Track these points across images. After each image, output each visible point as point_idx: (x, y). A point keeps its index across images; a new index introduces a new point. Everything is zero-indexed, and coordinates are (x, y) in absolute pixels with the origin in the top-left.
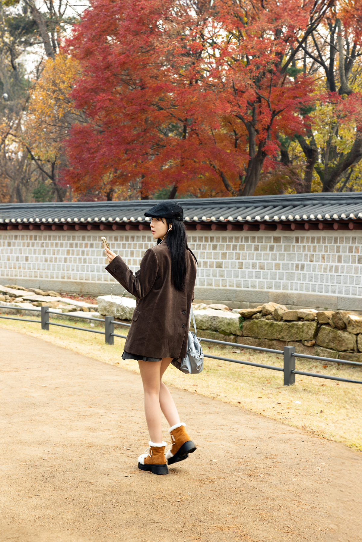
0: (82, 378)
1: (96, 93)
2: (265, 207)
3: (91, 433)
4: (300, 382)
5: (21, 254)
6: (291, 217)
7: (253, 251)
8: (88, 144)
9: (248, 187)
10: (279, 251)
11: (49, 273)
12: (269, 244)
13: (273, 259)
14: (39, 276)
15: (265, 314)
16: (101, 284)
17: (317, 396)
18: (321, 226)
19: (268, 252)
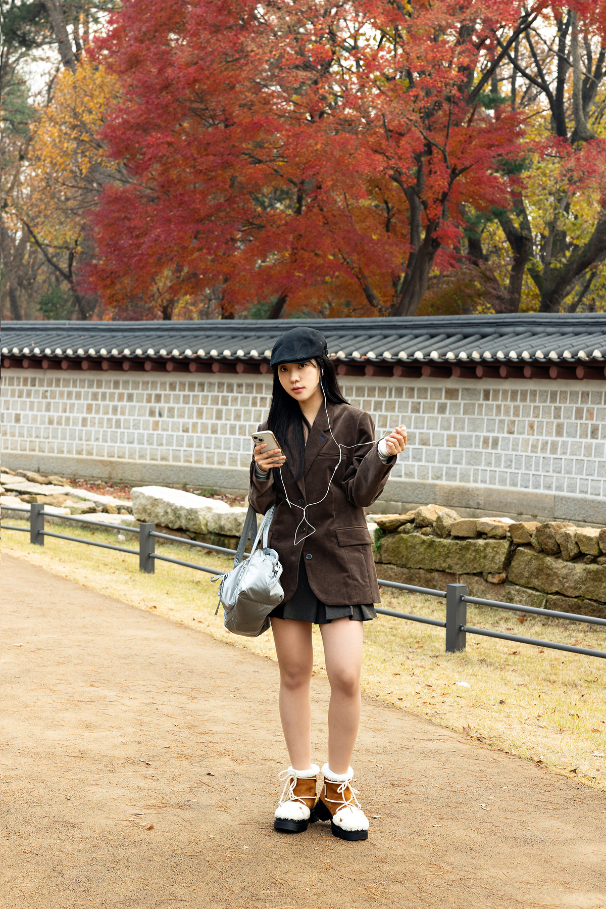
0: (86, 633)
1: (146, 131)
2: (432, 336)
3: (87, 734)
4: (475, 646)
5: (8, 409)
6: (476, 355)
7: (409, 413)
8: (129, 220)
9: (406, 301)
10: (454, 413)
11: (56, 443)
12: (437, 402)
13: (443, 428)
14: (37, 449)
15: (420, 524)
16: (144, 466)
17: (502, 673)
18: (527, 371)
19: (436, 414)
